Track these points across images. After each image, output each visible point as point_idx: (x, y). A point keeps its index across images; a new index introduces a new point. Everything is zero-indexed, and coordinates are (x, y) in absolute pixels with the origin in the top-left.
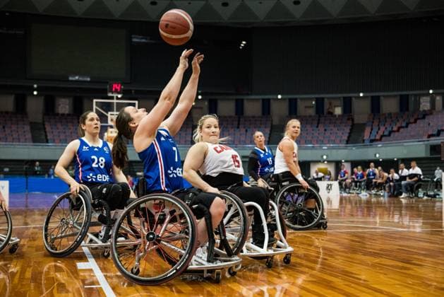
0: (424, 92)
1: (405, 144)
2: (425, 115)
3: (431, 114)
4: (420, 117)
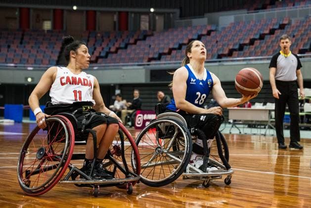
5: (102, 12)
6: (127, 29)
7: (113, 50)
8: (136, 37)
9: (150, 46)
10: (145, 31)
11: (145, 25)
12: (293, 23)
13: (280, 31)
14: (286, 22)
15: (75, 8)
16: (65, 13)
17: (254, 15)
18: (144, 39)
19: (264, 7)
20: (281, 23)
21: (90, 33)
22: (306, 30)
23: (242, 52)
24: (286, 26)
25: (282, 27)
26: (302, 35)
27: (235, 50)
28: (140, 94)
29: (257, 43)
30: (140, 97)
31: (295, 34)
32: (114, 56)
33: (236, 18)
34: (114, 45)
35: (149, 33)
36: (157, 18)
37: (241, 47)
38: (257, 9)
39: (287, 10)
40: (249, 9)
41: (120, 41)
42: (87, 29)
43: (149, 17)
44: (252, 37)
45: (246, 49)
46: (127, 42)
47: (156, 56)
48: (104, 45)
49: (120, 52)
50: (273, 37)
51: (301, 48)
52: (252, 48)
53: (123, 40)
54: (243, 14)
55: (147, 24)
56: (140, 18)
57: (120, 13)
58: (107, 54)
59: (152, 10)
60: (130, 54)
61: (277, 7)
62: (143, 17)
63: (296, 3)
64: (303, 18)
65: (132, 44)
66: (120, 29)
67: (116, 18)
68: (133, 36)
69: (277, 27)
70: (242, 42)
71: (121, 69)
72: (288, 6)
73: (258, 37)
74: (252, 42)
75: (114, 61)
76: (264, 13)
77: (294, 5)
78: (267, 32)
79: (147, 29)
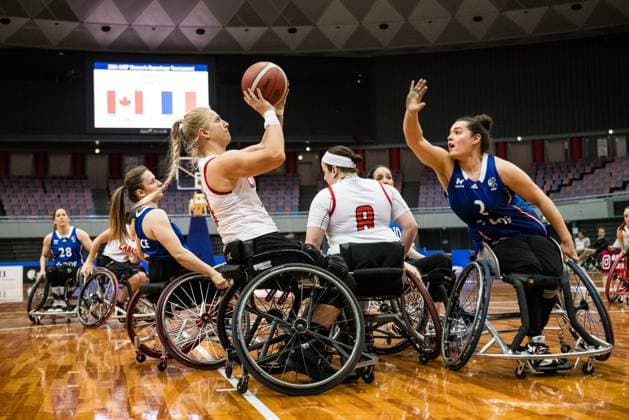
0: (603, 133)
1: (581, 202)
2: (604, 163)
3: (613, 161)
4: (598, 165)
5: (550, 140)
6: (581, 156)
7: (566, 182)
8: (592, 165)
9: (611, 174)
10: (603, 157)
11: (602, 150)
15: (519, 139)
16: (509, 145)
18: (603, 166)
21: (537, 166)
28: (606, 231)
30: (606, 236)
32: (568, 189)
34: (566, 176)
35: (609, 159)
36: (617, 140)
41: (573, 170)
42: (534, 160)
43: (608, 140)
46: (582, 172)
47: (620, 185)
48: (555, 177)
49: (574, 183)
53: (577, 171)
55: (606, 149)
56: (596, 142)
57: (571, 139)
58: (560, 187)
59: (611, 132)
60: (586, 185)
62: (599, 141)
65: (588, 173)
66: (572, 158)
67: (566, 145)
68: (589, 165)
71: (577, 203)
75: (568, 194)
79: (606, 154)
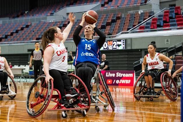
12: (33, 25)
13: (26, 28)
14: (29, 24)
17: (13, 20)
19: (18, 16)
20: (27, 24)
22: (39, 28)
23: (7, 39)
24: (29, 26)
25: (27, 26)
26: (37, 31)
27: (3, 38)
29: (15, 35)
31: (34, 30)
33: (3, 22)
37: (6, 37)
38: (14, 17)
39: (30, 18)
40: (10, 18)
44: (12, 32)
45: (9, 38)
50: (23, 32)
51: (37, 37)
52: (12, 37)
54: (7, 20)
61: (24, 16)
63: (34, 15)
64: (38, 22)
69: (25, 26)
70: (6, 34)
72: (30, 16)
73: (15, 31)
74: (12, 34)
76: (18, 19)
77: (33, 16)
78: (20, 29)
